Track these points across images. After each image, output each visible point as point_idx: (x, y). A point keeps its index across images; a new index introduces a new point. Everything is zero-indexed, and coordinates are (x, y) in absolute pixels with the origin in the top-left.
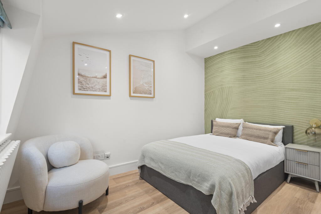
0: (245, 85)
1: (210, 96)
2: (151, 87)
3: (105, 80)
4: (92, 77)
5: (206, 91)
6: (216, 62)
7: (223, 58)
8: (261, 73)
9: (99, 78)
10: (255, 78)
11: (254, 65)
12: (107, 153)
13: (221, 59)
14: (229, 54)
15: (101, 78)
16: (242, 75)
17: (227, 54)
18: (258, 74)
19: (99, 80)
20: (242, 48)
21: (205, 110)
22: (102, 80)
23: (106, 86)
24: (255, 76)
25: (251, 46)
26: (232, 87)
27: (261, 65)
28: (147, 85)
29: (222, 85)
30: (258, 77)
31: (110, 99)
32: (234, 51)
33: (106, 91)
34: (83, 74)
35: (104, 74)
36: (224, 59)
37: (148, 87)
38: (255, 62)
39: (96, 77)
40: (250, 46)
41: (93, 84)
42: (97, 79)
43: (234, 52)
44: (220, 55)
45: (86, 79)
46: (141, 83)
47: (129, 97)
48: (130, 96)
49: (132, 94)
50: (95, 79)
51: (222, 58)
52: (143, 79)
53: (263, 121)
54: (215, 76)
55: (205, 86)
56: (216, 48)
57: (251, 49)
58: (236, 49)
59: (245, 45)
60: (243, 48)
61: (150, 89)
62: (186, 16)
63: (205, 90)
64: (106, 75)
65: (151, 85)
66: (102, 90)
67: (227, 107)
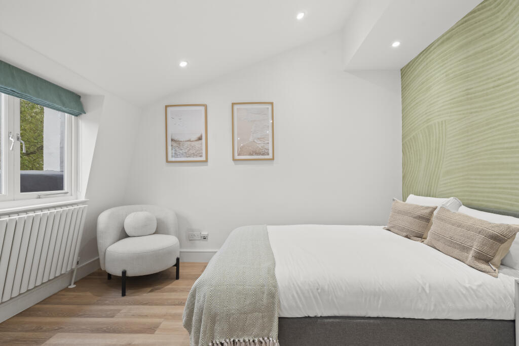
0: (471, 113)
1: (411, 148)
2: (268, 143)
3: (200, 142)
4: (186, 141)
5: (404, 138)
6: (418, 71)
7: (429, 60)
8: (505, 75)
9: (193, 141)
10: (492, 90)
11: (489, 56)
12: (204, 233)
13: (425, 63)
14: (438, 46)
15: (196, 141)
16: (464, 89)
17: (435, 48)
18: (499, 79)
19: (193, 144)
20: (462, 24)
21: (404, 177)
22: (197, 142)
23: (202, 149)
24: (492, 85)
25: (482, 8)
26: (445, 121)
27: (506, 51)
28: (261, 141)
29: (429, 119)
30: (498, 86)
31: (207, 165)
32: (448, 35)
33: (201, 156)
34: (176, 138)
35: (198, 135)
36: (431, 61)
37: (262, 145)
38: (492, 47)
39: (189, 141)
40: (479, 10)
41: (186, 149)
42: (191, 143)
43: (448, 39)
44: (424, 54)
45: (179, 144)
46: (251, 139)
47: (232, 161)
48: (234, 160)
49: (237, 157)
50: (189, 143)
51: (427, 59)
52: (253, 134)
53: (512, 205)
54: (417, 103)
55: (402, 126)
56: (396, 44)
57: (481, 17)
58: (452, 29)
59: (469, 12)
60: (466, 21)
61: (266, 147)
62: (300, 16)
63: (402, 135)
64: (201, 136)
65: (268, 140)
66: (196, 155)
67: (437, 169)
